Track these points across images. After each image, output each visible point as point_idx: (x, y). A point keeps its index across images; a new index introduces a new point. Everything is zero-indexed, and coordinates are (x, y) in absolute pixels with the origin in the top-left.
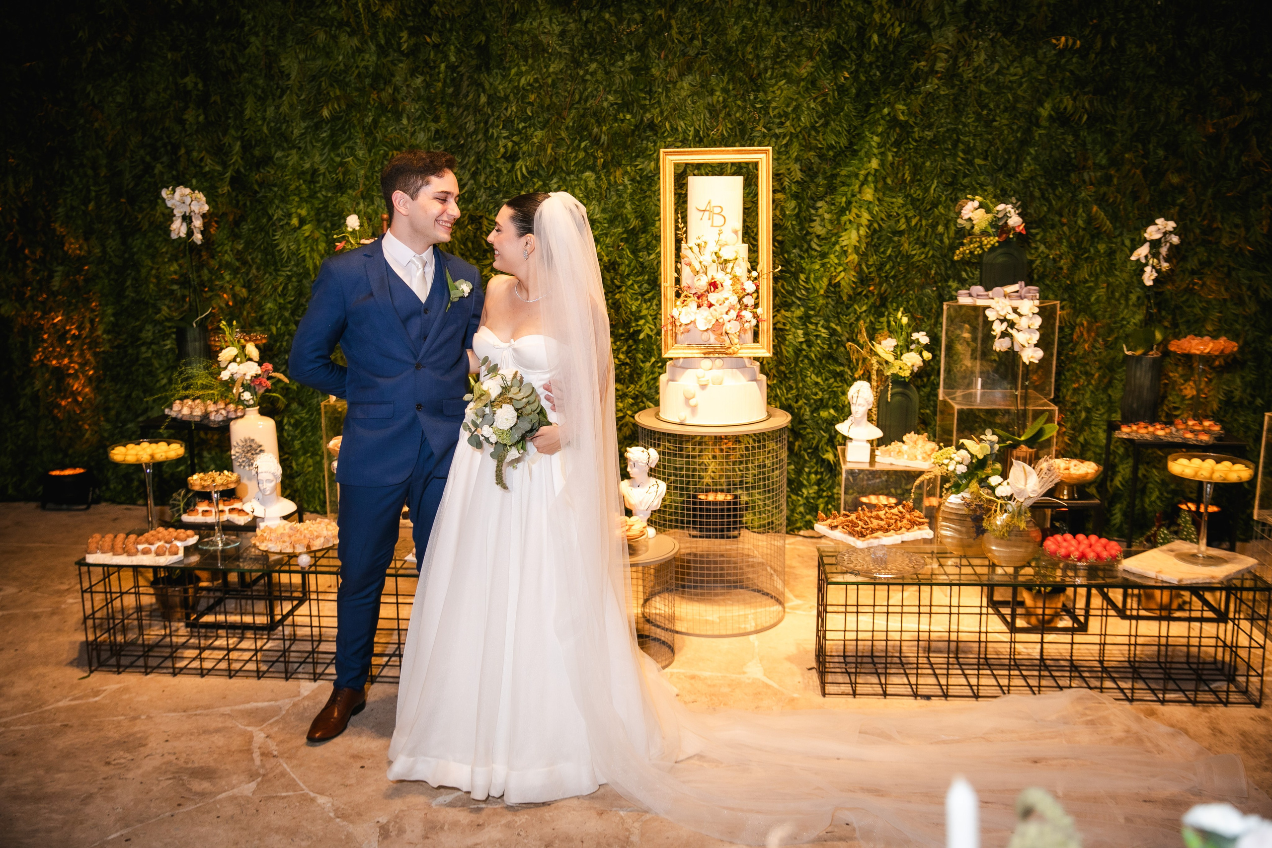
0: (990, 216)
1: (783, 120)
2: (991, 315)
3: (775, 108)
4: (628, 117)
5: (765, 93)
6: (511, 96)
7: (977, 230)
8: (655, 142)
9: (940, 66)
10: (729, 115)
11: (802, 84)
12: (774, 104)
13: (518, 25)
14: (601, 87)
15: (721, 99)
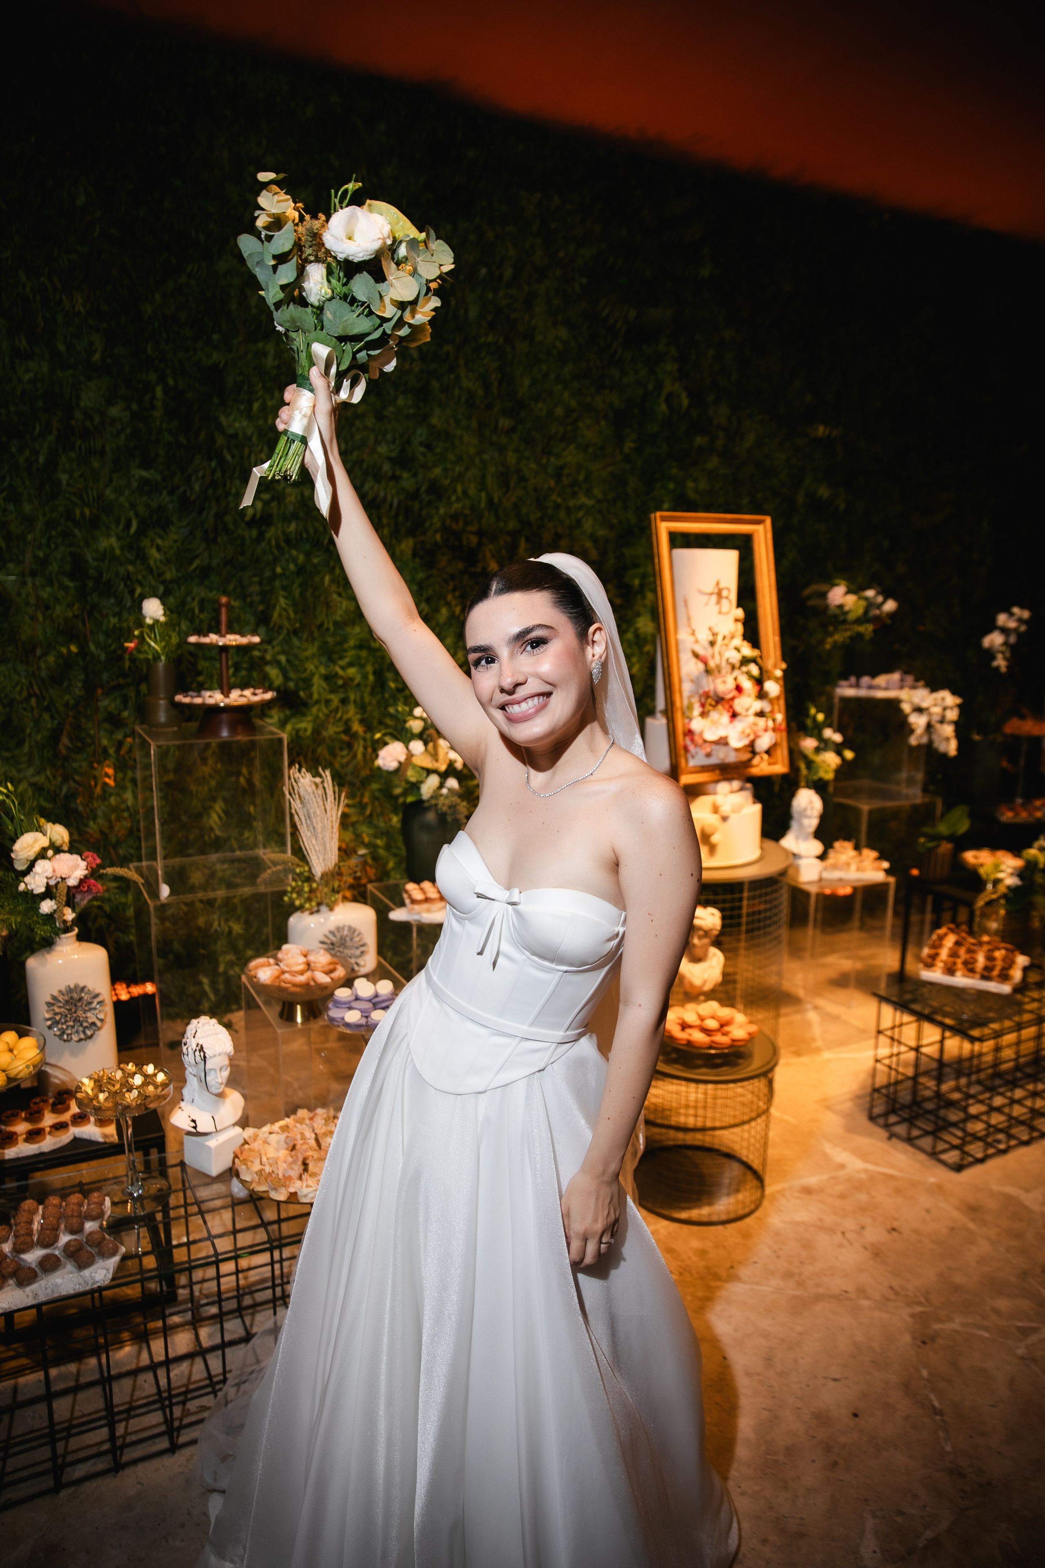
0: (863, 603)
1: (576, 489)
2: (906, 707)
3: (568, 475)
4: (405, 475)
5: (558, 456)
6: (254, 439)
7: (851, 617)
8: (437, 508)
9: (720, 443)
10: (523, 479)
11: (591, 450)
12: (566, 471)
13: (260, 345)
14: (372, 437)
15: (514, 461)
